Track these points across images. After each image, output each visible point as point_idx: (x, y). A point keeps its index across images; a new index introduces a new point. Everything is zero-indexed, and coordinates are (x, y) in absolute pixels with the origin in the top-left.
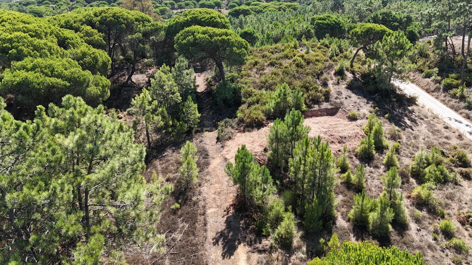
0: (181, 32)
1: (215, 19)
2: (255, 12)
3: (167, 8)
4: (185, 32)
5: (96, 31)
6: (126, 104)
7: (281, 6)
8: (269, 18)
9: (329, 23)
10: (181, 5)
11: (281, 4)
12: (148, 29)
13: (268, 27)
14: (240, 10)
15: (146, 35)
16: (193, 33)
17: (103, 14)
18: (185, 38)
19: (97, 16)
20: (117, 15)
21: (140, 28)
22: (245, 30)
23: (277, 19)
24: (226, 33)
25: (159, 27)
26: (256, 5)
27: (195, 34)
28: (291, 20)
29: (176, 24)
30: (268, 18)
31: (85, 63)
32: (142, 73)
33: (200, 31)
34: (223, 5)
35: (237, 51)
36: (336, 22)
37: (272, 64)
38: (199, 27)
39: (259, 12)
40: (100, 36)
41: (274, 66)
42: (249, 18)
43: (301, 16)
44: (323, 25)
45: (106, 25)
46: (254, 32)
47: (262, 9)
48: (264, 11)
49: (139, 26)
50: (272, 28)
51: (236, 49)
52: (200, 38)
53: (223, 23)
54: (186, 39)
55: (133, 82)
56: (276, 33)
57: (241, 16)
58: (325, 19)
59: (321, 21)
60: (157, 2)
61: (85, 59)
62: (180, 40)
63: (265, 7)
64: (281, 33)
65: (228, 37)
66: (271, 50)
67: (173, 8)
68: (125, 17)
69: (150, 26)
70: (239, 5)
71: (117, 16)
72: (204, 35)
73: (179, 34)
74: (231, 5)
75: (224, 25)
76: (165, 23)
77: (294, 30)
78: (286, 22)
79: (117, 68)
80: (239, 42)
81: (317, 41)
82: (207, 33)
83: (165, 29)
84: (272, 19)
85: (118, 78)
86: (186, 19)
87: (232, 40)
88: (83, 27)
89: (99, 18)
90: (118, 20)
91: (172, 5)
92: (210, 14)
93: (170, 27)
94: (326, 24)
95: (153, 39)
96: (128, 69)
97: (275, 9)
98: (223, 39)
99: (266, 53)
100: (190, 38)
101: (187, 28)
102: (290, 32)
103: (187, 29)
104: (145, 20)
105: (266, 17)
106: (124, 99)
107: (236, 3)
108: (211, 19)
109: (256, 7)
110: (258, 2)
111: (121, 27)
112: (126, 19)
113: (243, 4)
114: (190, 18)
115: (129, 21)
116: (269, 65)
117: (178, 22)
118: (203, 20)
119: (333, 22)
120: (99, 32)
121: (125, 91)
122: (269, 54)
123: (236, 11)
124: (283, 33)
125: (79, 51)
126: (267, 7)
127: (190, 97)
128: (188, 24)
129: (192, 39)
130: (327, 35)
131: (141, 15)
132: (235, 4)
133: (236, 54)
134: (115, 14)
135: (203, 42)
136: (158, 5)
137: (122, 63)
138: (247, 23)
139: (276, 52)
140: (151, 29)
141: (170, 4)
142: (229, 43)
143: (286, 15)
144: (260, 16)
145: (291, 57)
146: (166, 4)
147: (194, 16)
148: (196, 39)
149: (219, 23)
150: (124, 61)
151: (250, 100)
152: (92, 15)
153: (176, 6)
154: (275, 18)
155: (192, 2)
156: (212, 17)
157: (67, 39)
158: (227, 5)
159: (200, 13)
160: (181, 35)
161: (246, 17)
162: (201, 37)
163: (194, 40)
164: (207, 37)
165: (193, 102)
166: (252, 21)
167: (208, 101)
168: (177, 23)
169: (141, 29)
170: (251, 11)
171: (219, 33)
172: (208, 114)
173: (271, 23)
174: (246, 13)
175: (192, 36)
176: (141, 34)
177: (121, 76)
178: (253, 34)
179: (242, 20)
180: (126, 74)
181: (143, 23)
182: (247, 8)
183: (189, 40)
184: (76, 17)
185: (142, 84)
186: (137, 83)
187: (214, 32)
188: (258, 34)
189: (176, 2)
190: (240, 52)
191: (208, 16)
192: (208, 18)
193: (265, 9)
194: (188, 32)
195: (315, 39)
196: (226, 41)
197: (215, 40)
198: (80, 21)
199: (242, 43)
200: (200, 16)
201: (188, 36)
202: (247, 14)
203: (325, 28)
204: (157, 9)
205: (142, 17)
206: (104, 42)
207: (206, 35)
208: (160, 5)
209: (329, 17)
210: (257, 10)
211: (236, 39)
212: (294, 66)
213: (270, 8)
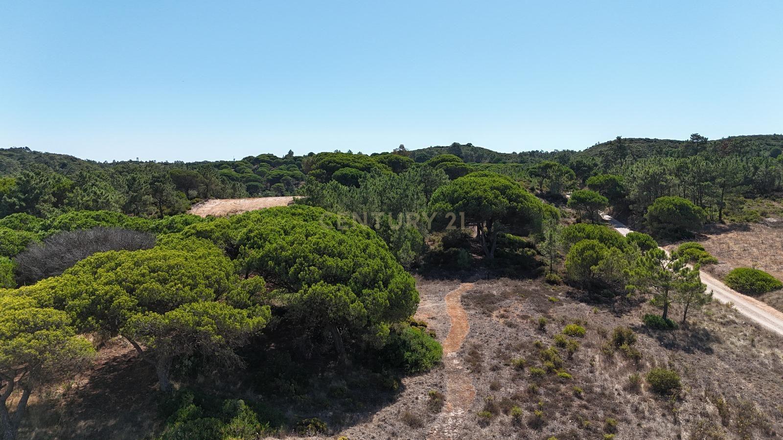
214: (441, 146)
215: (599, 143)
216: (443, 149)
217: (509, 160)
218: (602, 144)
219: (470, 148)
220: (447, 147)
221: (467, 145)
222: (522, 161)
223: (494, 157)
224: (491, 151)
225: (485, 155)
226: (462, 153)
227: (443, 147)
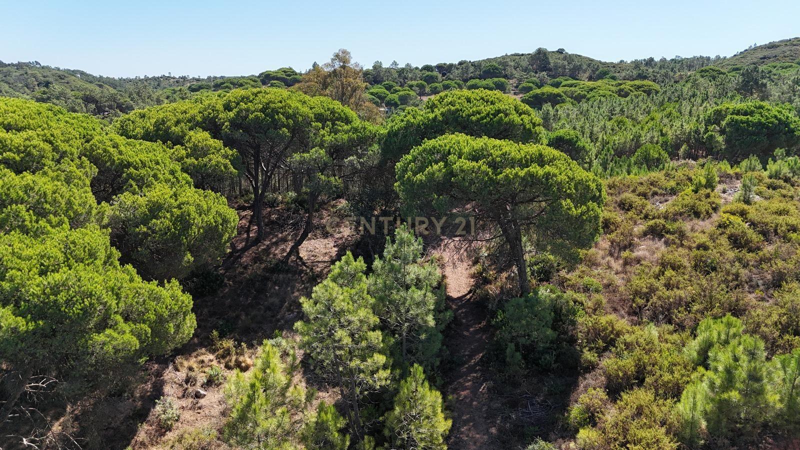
0: (415, 151)
1: (506, 115)
2: (572, 98)
3: (412, 93)
4: (425, 150)
5: (218, 143)
6: (271, 322)
7: (622, 87)
8: (605, 109)
9: (763, 120)
10: (436, 88)
11: (621, 84)
12: (342, 139)
13: (604, 128)
14: (543, 94)
15: (337, 152)
16: (444, 156)
17: (243, 106)
18: (421, 169)
19: (230, 110)
20: (272, 105)
21: (323, 136)
22: (559, 134)
23: (622, 111)
24: (541, 155)
25: (368, 133)
26: (571, 86)
27: (451, 158)
28: (653, 114)
29: (406, 128)
30: (602, 110)
31: (154, 232)
32: (326, 235)
33: (466, 150)
34: (509, 87)
35: (574, 212)
36: (780, 120)
37: (655, 233)
38: (461, 137)
39: (578, 99)
40: (225, 156)
41: (661, 236)
42: (563, 110)
43: (672, 105)
44: (748, 125)
45: (247, 130)
46: (577, 137)
47: (586, 93)
48: (589, 96)
49: (322, 132)
50: (612, 130)
51: (572, 205)
52: (462, 171)
53: (528, 126)
54: (426, 172)
55: (301, 259)
56: (623, 140)
57: (547, 107)
58: (751, 113)
59: (744, 118)
60: (397, 83)
61: (154, 220)
62: (410, 173)
63: (591, 90)
64: (633, 140)
65: (547, 168)
66: (641, 189)
67: (422, 94)
68: (291, 111)
69: (346, 132)
70: (539, 87)
71: (273, 109)
72: (474, 163)
73: (409, 157)
74: (523, 87)
75: (529, 130)
76: (381, 126)
77: (662, 135)
78: (640, 118)
79: (272, 222)
80: (580, 182)
81: (760, 166)
82: (484, 157)
83: (380, 140)
84: (612, 112)
85: (269, 247)
86: (431, 116)
87: (559, 178)
88: (192, 133)
89: (231, 114)
90: (272, 117)
91: (420, 89)
92: (493, 103)
93: (392, 134)
94: (754, 124)
95: (351, 162)
96: (295, 226)
97: (610, 93)
98: (531, 175)
99: (628, 195)
100: (436, 168)
101: (429, 139)
102: (652, 137)
103: (429, 144)
104: (338, 119)
105: (599, 107)
106: (268, 308)
107: (533, 83)
108: (495, 115)
109: (573, 89)
110: (575, 81)
111: (278, 135)
112: (293, 116)
113: (546, 85)
114: (442, 114)
115: (300, 119)
116: (645, 234)
117: (412, 124)
118: (474, 118)
119: (773, 120)
120: (225, 146)
121: (275, 284)
122: (637, 200)
123: (536, 96)
124: (638, 141)
125: (142, 201)
126: (595, 88)
127: (418, 370)
128: (434, 129)
129: (440, 171)
130: (778, 152)
131: (331, 106)
132: (531, 85)
133: (569, 218)
134: (268, 104)
135: (472, 182)
136: (398, 88)
137: (288, 210)
138: (560, 119)
139: (655, 194)
140: (350, 140)
141: (418, 86)
142: (548, 187)
143: (641, 104)
144: (585, 106)
145: (707, 213)
146: (411, 86)
147: (453, 108)
148: (452, 174)
149: (515, 126)
150: (293, 205)
151: (608, 362)
152: (220, 107)
153: (427, 90)
154: (618, 109)
155: (456, 83)
156: (499, 111)
157: (129, 165)
158: (516, 87)
159: (469, 100)
160: (415, 159)
161: (558, 107)
162: (465, 167)
163: (445, 175)
164: (484, 168)
165: (427, 384)
166: (568, 115)
167: (477, 332)
168: (409, 125)
169: (327, 138)
170: (565, 96)
171: (518, 157)
172: (474, 390)
173: (610, 119)
174: (555, 100)
175: (441, 164)
176: (322, 152)
177: (276, 244)
178: (577, 142)
179: (548, 113)
180: (290, 237)
181: (334, 124)
182: (556, 91)
183: (433, 174)
184: (185, 112)
185: (320, 265)
186: (309, 263)
187: (504, 154)
188: (584, 142)
189: (428, 84)
190: (582, 214)
191: (489, 108)
192: (488, 115)
193: (592, 94)
194: (432, 151)
195: (753, 162)
196: (539, 180)
197: (507, 176)
198: (189, 121)
199: (588, 186)
200: (468, 109)
201: (430, 163)
202: (558, 103)
203: (753, 134)
204: (395, 95)
205: (333, 112)
206: (232, 169)
207: (481, 162)
208: (400, 88)
209: (761, 107)
210: (576, 94)
211: (570, 174)
212: (724, 240)
213: (601, 92)
214: (521, 53)
215: (755, 44)
216: (522, 57)
217: (619, 72)
218: (761, 47)
219: (562, 56)
220: (529, 54)
221: (558, 51)
222: (639, 74)
223: (597, 69)
224: (592, 60)
225: (585, 67)
226: (549, 63)
227: (523, 55)
